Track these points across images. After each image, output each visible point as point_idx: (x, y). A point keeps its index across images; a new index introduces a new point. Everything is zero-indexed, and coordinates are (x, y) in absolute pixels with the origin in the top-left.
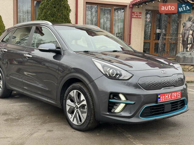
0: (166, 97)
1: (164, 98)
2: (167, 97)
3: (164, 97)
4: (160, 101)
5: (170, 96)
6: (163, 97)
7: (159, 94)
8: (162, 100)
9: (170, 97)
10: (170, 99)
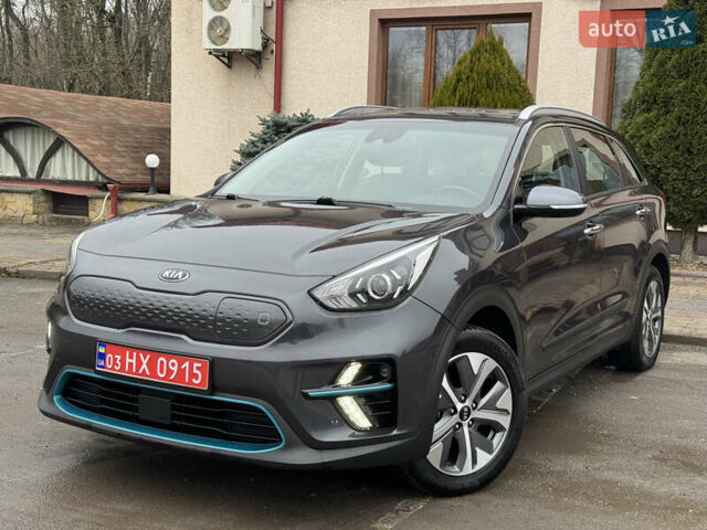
0: (128, 360)
1: (118, 362)
2: (134, 361)
3: (119, 357)
4: (102, 367)
5: (145, 362)
6: (115, 359)
7: (103, 344)
8: (113, 369)
9: (144, 366)
10: (147, 376)
